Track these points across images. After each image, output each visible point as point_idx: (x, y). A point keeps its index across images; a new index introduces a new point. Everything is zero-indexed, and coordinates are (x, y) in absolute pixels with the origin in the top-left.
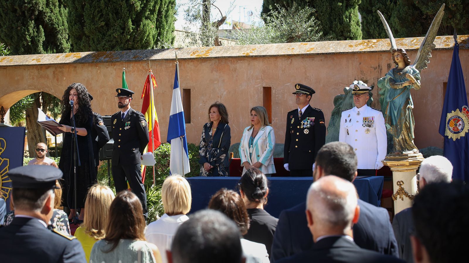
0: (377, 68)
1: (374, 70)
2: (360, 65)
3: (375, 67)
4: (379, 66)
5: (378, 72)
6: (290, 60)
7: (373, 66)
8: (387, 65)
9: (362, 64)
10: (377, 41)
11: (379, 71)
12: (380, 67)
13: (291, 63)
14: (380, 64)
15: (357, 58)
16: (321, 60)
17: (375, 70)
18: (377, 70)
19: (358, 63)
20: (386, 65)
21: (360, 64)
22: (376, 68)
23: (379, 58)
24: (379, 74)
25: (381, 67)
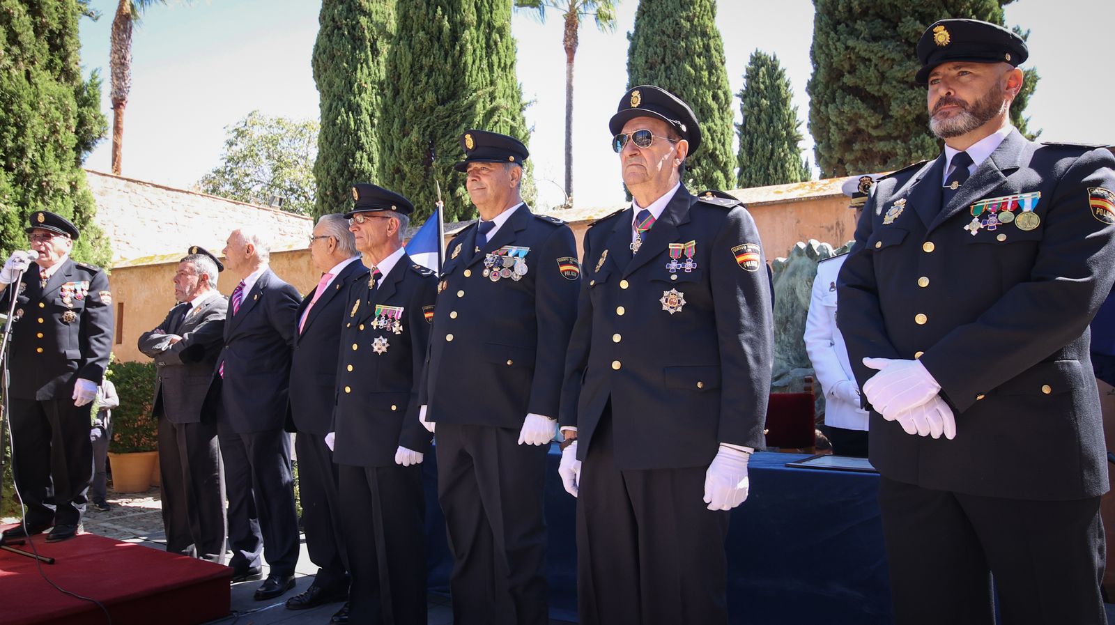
0: (835, 228)
1: (826, 231)
2: (798, 224)
3: (830, 227)
4: (838, 224)
5: (837, 235)
7: (824, 224)
9: (802, 223)
10: (831, 182)
11: (838, 233)
12: (841, 226)
14: (840, 220)
15: (791, 213)
17: (829, 231)
18: (833, 232)
19: (795, 222)
21: (798, 222)
22: (832, 228)
23: (837, 210)
25: (843, 225)
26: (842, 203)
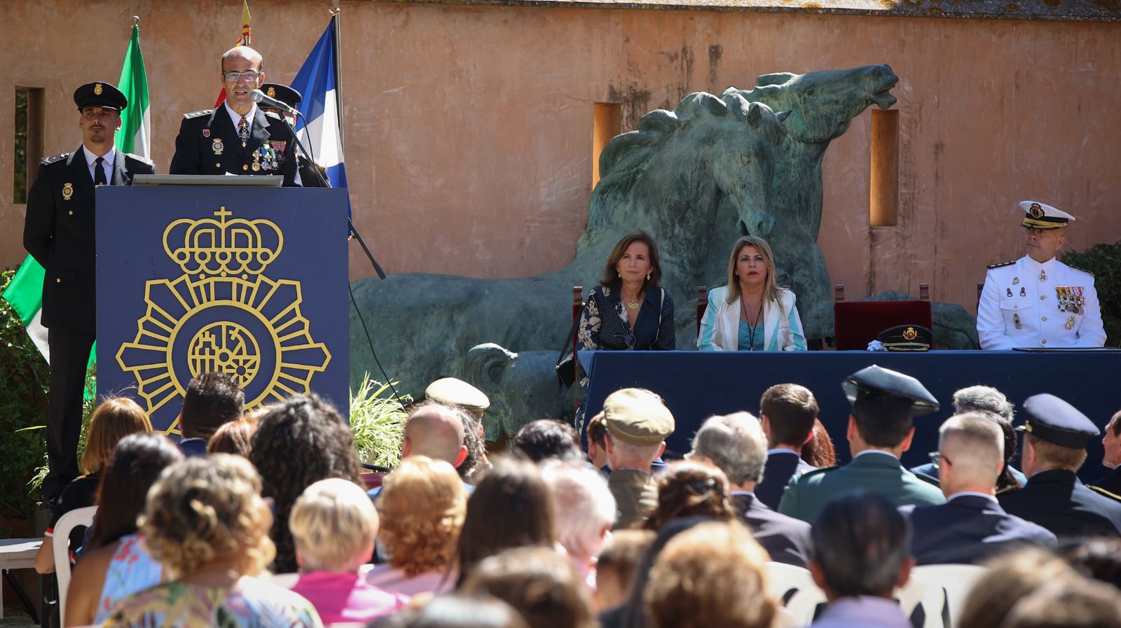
0: (680, 58)
1: (667, 60)
2: (626, 45)
3: (673, 54)
4: (684, 50)
5: (682, 68)
6: (402, 16)
7: (665, 50)
8: (710, 51)
9: (632, 42)
11: (685, 66)
12: (688, 55)
13: (405, 23)
14: (688, 45)
15: (617, 24)
16: (505, 22)
17: (672, 61)
18: (677, 63)
19: (622, 39)
20: (707, 50)
21: (627, 40)
22: (677, 56)
23: (685, 28)
24: (686, 75)
25: (692, 53)
26: (691, 18)
